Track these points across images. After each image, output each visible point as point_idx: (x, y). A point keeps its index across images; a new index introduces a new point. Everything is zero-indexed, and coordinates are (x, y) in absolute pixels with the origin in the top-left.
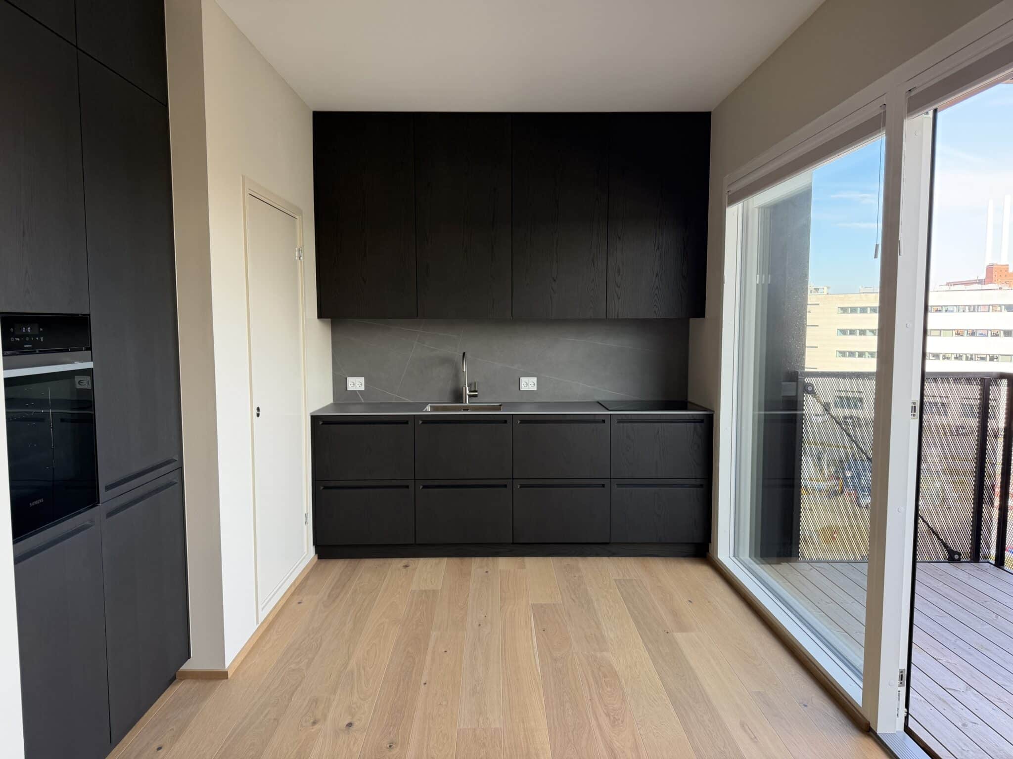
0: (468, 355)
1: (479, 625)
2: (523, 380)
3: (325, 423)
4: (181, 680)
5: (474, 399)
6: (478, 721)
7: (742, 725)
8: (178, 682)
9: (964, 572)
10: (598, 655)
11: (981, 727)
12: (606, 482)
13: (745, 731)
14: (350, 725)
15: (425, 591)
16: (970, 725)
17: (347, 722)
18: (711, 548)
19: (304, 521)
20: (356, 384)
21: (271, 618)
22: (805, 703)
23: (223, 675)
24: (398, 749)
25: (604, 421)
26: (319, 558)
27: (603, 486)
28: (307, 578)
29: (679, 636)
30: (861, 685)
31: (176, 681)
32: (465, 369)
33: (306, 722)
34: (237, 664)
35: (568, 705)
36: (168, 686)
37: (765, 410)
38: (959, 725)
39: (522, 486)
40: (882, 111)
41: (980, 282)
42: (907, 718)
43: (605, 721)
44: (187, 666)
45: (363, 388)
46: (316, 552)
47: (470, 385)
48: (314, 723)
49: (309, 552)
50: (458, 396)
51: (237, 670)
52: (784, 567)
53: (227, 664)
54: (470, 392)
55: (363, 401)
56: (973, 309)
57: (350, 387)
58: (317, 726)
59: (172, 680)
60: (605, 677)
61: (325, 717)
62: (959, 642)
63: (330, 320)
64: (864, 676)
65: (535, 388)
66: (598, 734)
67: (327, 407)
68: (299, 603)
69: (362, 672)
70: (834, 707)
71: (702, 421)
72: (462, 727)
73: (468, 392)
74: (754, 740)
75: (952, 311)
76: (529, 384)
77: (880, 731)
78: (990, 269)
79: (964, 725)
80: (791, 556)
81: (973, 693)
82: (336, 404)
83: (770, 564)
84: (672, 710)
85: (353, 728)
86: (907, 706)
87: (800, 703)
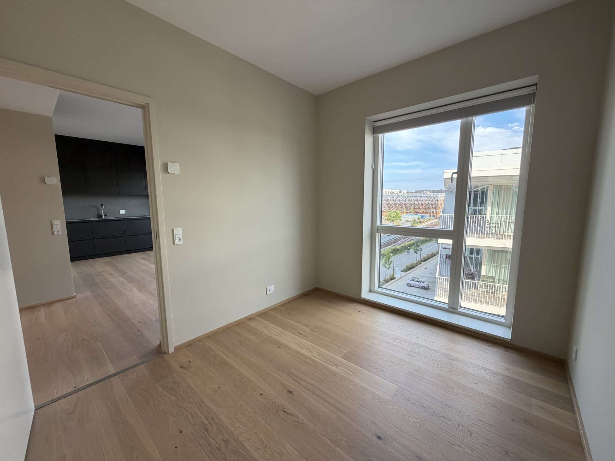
2: (121, 211)
54: (104, 214)
65: (125, 213)
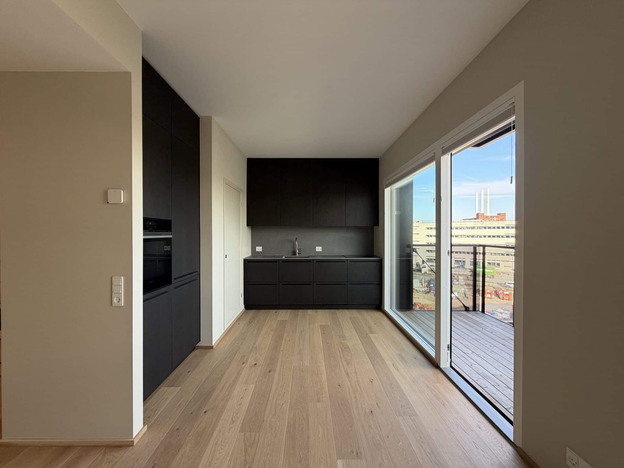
0: (297, 239)
1: (301, 332)
2: (317, 248)
3: (248, 262)
4: (197, 349)
5: (300, 254)
6: (300, 363)
7: (393, 365)
8: (196, 350)
9: (470, 315)
10: (343, 341)
11: (477, 366)
12: (346, 283)
13: (395, 367)
14: (255, 364)
15: (282, 321)
16: (473, 365)
17: (254, 363)
18: (382, 307)
19: (241, 296)
20: (259, 249)
21: (229, 329)
22: (415, 357)
23: (212, 347)
24: (272, 372)
25: (345, 262)
26: (246, 309)
27: (345, 284)
28: (241, 316)
29: (371, 335)
30: (434, 351)
31: (195, 349)
32: (297, 244)
33: (240, 363)
34: (217, 344)
35: (332, 358)
36: (193, 351)
37: (400, 258)
38: (470, 365)
39: (316, 284)
40: (434, 154)
41: (475, 219)
42: (451, 362)
43: (345, 363)
44: (198, 345)
45: (261, 251)
46: (245, 307)
47: (298, 249)
48: (243, 363)
49: (242, 307)
50: (294, 253)
51: (216, 346)
52: (408, 312)
53: (213, 344)
54: (298, 251)
55: (261, 255)
56: (473, 228)
57: (257, 250)
58: (244, 364)
59: (194, 349)
60: (345, 348)
61: (247, 361)
62: (469, 338)
63: (251, 227)
64: (435, 348)
65: (321, 251)
66: (342, 367)
67: (249, 257)
68: (239, 324)
69: (260, 347)
70: (426, 359)
71: (378, 261)
72: (294, 365)
73: (297, 252)
74: (398, 370)
75: (465, 229)
76: (319, 249)
77: (442, 366)
78: (478, 215)
79: (471, 365)
80: (410, 309)
81: (474, 354)
82: (252, 256)
83: (403, 311)
84: (369, 360)
85: (256, 365)
86: (451, 358)
87: (413, 358)
